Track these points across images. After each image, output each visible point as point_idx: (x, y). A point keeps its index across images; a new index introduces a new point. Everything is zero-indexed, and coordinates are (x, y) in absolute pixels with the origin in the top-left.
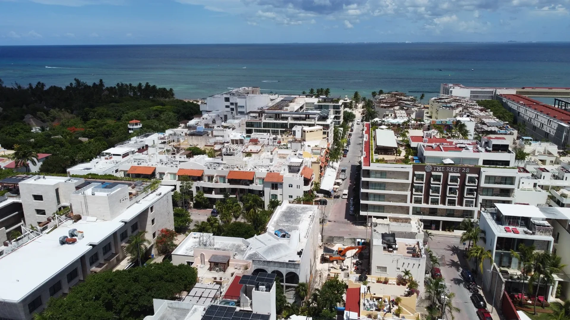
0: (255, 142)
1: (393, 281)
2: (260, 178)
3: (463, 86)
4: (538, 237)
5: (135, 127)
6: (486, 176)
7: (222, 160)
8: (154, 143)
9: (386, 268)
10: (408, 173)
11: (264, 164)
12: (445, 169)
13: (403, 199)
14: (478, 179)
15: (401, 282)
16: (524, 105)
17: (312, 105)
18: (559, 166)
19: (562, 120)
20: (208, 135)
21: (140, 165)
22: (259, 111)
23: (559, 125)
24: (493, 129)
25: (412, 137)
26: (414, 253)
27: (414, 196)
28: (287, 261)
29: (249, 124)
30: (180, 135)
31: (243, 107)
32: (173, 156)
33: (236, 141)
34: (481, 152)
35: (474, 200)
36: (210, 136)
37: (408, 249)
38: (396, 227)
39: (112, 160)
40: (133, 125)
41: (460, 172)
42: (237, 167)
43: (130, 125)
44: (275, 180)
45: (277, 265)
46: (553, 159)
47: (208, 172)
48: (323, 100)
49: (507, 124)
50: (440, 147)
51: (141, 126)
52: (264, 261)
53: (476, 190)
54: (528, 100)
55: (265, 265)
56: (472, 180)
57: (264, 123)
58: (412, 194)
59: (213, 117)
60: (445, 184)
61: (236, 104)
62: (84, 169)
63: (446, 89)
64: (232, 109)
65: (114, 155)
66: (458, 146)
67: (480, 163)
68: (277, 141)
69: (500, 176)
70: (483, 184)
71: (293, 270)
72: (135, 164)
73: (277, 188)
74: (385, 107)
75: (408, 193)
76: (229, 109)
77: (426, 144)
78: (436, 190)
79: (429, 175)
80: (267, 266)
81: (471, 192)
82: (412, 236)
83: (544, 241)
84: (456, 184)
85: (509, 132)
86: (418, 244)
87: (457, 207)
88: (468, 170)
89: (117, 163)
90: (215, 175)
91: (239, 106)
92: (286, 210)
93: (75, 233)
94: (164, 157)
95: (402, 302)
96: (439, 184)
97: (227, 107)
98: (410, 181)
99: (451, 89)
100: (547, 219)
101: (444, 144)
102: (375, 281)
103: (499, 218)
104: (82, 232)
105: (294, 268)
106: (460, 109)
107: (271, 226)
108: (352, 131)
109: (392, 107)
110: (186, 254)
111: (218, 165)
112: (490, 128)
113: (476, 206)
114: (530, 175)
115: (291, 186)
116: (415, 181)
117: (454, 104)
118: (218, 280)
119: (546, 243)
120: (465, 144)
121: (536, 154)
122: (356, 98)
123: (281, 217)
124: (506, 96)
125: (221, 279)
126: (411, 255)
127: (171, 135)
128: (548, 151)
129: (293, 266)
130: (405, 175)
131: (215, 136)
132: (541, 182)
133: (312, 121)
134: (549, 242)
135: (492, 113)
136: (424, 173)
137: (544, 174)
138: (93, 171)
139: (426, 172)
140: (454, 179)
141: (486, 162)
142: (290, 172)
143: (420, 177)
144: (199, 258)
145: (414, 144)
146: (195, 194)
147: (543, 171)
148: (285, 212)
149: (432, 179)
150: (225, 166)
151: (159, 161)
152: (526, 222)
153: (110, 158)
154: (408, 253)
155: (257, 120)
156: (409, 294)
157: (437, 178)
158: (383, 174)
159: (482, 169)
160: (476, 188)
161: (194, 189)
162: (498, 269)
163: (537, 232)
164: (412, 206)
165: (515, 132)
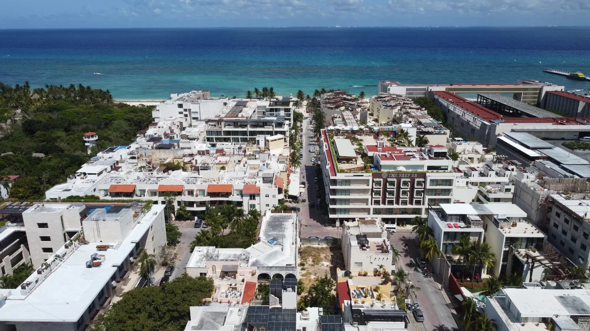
0: (221, 152)
1: (371, 273)
2: (237, 190)
3: (399, 84)
4: (473, 229)
5: (91, 139)
6: (431, 180)
7: (199, 174)
8: (121, 158)
9: (362, 263)
10: (368, 180)
11: (239, 176)
12: (398, 175)
13: (365, 201)
14: (424, 182)
15: (376, 273)
16: (453, 102)
17: (264, 108)
18: (484, 163)
19: (484, 118)
20: (174, 148)
21: (119, 184)
22: (217, 119)
23: (482, 123)
24: (430, 129)
25: (367, 146)
26: (382, 249)
27: (373, 199)
28: (285, 265)
29: (209, 132)
30: (148, 148)
31: (197, 112)
32: (150, 173)
33: (203, 152)
34: (426, 159)
35: (422, 199)
36: (176, 148)
37: (377, 246)
38: (365, 229)
39: (87, 179)
40: (89, 137)
41: (410, 177)
42: (214, 181)
43: (85, 138)
44: (252, 192)
45: (278, 269)
46: (479, 156)
47: (188, 187)
48: (274, 104)
49: (441, 123)
50: (392, 156)
51: (97, 138)
52: (267, 267)
53: (423, 192)
54: (456, 97)
55: (268, 270)
56: (419, 183)
57: (224, 131)
58: (372, 197)
59: (169, 125)
60: (399, 188)
61: (190, 110)
62: (63, 191)
63: (384, 87)
64: (186, 116)
65: (89, 174)
66: (407, 154)
67: (425, 169)
68: (242, 150)
69: (441, 180)
70: (428, 187)
71: (291, 272)
72: (114, 183)
73: (254, 199)
74: (332, 108)
75: (370, 197)
76: (182, 115)
77: (381, 154)
78: (391, 193)
79: (386, 181)
80: (270, 270)
81: (419, 193)
82: (378, 235)
83: (478, 232)
84: (406, 187)
85: (442, 132)
86: (384, 241)
87: (409, 206)
88: (416, 176)
89: (94, 182)
90: (195, 190)
91: (192, 112)
92: (270, 219)
93: (97, 257)
94: (142, 175)
95: (380, 289)
96: (394, 188)
97: (181, 113)
98: (370, 187)
99: (388, 87)
100: (478, 215)
101: (395, 152)
102: (357, 275)
103: (444, 216)
104: (104, 256)
105: (292, 270)
106: (399, 107)
107: (262, 235)
108: (302, 130)
109: (337, 107)
110: (197, 267)
111: (195, 179)
112: (427, 128)
113: (423, 204)
114: (462, 174)
115: (267, 196)
116: (374, 187)
117: (393, 103)
118: (233, 286)
119: (479, 234)
120: (411, 152)
121: (466, 152)
122: (300, 95)
123: (268, 226)
124: (437, 92)
125: (236, 285)
126: (381, 251)
127: (137, 148)
128: (475, 150)
129: (291, 269)
130: (366, 182)
131: (183, 148)
132: (471, 179)
133: (270, 128)
134: (480, 233)
135: (426, 112)
136: (382, 180)
137: (473, 172)
138: (73, 193)
139: (383, 179)
140: (405, 183)
141: (430, 168)
142: (263, 182)
143: (379, 183)
144: (211, 269)
145: (370, 154)
146: (177, 207)
147: (473, 170)
148: (270, 221)
149: (388, 184)
150: (202, 180)
151: (136, 178)
152: (463, 218)
153: (86, 178)
154: (378, 249)
155: (216, 129)
156: (384, 283)
157: (392, 183)
158: (348, 182)
159: (427, 174)
160: (423, 189)
161: (175, 204)
162: (444, 256)
163: (472, 226)
164: (372, 207)
165: (448, 131)
